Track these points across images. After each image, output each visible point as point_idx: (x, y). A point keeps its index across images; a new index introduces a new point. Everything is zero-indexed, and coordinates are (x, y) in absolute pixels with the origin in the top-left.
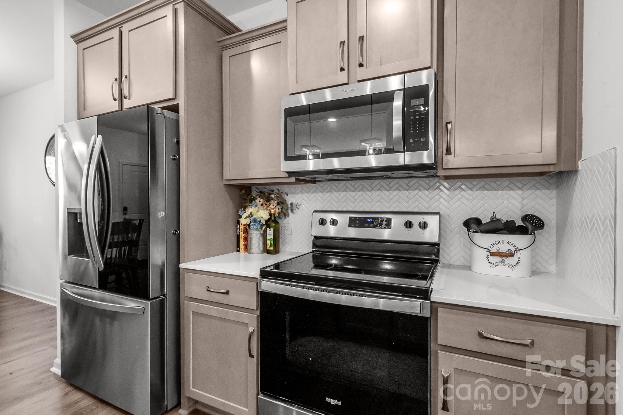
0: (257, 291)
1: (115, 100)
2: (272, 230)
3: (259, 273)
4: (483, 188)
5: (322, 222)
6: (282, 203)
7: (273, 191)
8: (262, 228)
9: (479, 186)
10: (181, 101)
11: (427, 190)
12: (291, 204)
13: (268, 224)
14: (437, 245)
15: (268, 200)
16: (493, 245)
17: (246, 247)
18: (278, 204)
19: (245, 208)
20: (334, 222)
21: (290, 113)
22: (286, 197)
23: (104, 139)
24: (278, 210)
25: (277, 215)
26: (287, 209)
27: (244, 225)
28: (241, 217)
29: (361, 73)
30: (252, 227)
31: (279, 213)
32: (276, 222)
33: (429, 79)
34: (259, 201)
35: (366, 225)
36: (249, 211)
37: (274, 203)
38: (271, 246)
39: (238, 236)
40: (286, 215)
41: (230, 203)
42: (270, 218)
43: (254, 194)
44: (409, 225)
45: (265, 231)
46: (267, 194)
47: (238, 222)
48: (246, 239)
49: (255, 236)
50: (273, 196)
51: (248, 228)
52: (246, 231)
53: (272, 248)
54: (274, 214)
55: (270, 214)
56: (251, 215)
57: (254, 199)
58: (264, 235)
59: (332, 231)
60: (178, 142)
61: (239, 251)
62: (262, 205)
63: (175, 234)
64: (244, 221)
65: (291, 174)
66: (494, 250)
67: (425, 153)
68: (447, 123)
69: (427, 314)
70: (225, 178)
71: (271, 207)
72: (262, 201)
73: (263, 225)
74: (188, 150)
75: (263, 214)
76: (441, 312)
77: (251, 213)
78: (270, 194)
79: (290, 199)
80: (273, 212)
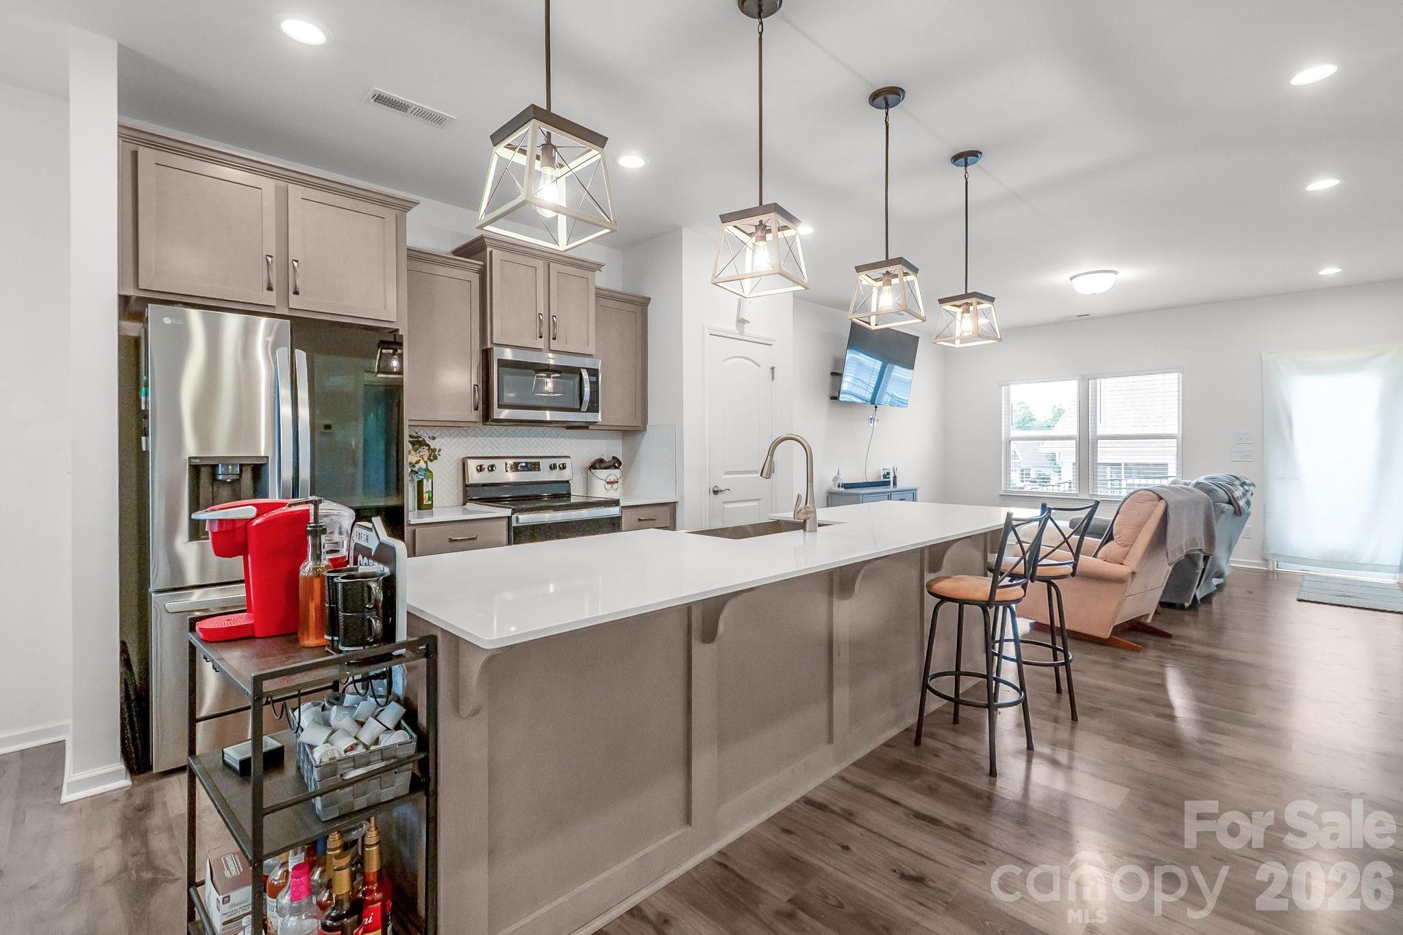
1: (269, 289)
5: (480, 468)
29: (553, 344)
35: (525, 469)
38: (429, 500)
42: (427, 467)
44: (554, 467)
66: (608, 480)
67: (598, 414)
80: (425, 459)
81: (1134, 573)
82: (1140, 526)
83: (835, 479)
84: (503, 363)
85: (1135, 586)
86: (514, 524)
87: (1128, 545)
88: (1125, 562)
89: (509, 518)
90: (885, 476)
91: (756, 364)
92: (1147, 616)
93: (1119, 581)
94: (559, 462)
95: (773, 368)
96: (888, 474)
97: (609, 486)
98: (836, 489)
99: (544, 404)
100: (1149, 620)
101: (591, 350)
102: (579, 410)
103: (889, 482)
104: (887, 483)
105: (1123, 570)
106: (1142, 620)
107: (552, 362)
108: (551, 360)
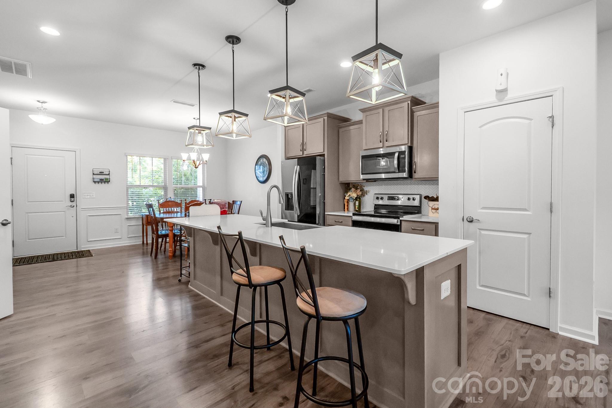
0: (352, 220)
1: (301, 151)
2: (358, 202)
3: (352, 214)
4: (429, 184)
5: (377, 198)
6: (362, 190)
7: (359, 185)
8: (354, 201)
9: (428, 183)
10: (326, 153)
11: (417, 185)
12: (366, 191)
13: (356, 199)
14: (419, 207)
15: (357, 189)
16: (433, 205)
17: (348, 209)
18: (361, 191)
19: (347, 192)
20: (382, 198)
21: (364, 157)
22: (364, 188)
23: (300, 168)
24: (360, 193)
25: (360, 195)
26: (364, 193)
27: (347, 200)
28: (345, 196)
29: (387, 144)
30: (350, 200)
31: (361, 195)
32: (359, 198)
33: (405, 148)
34: (353, 189)
35: (394, 199)
36: (349, 194)
37: (359, 190)
38: (357, 208)
39: (344, 205)
40: (364, 196)
41: (341, 190)
42: (357, 197)
43: (351, 186)
44: (409, 199)
45: (355, 202)
46: (356, 187)
47: (344, 199)
48: (348, 206)
49: (351, 204)
50: (358, 187)
51: (348, 201)
52: (348, 202)
53: (358, 209)
54: (359, 195)
55: (357, 195)
56: (350, 195)
57: (351, 189)
58: (355, 204)
59: (381, 202)
60: (324, 168)
61: (345, 211)
62: (354, 191)
63: (323, 202)
64: (347, 198)
65: (364, 179)
66: (433, 207)
67: (405, 173)
68: (415, 162)
69: (399, 223)
70: (340, 180)
71: (358, 192)
72: (354, 189)
73: (354, 200)
74: (328, 170)
75: (354, 195)
76: (403, 223)
77: (350, 194)
78: (357, 186)
79: (366, 189)
80: (358, 194)
89: (352, 217)
95: (552, 117)
99: (381, 171)
101: (405, 141)
102: (395, 172)
107: (382, 152)
108: (381, 151)
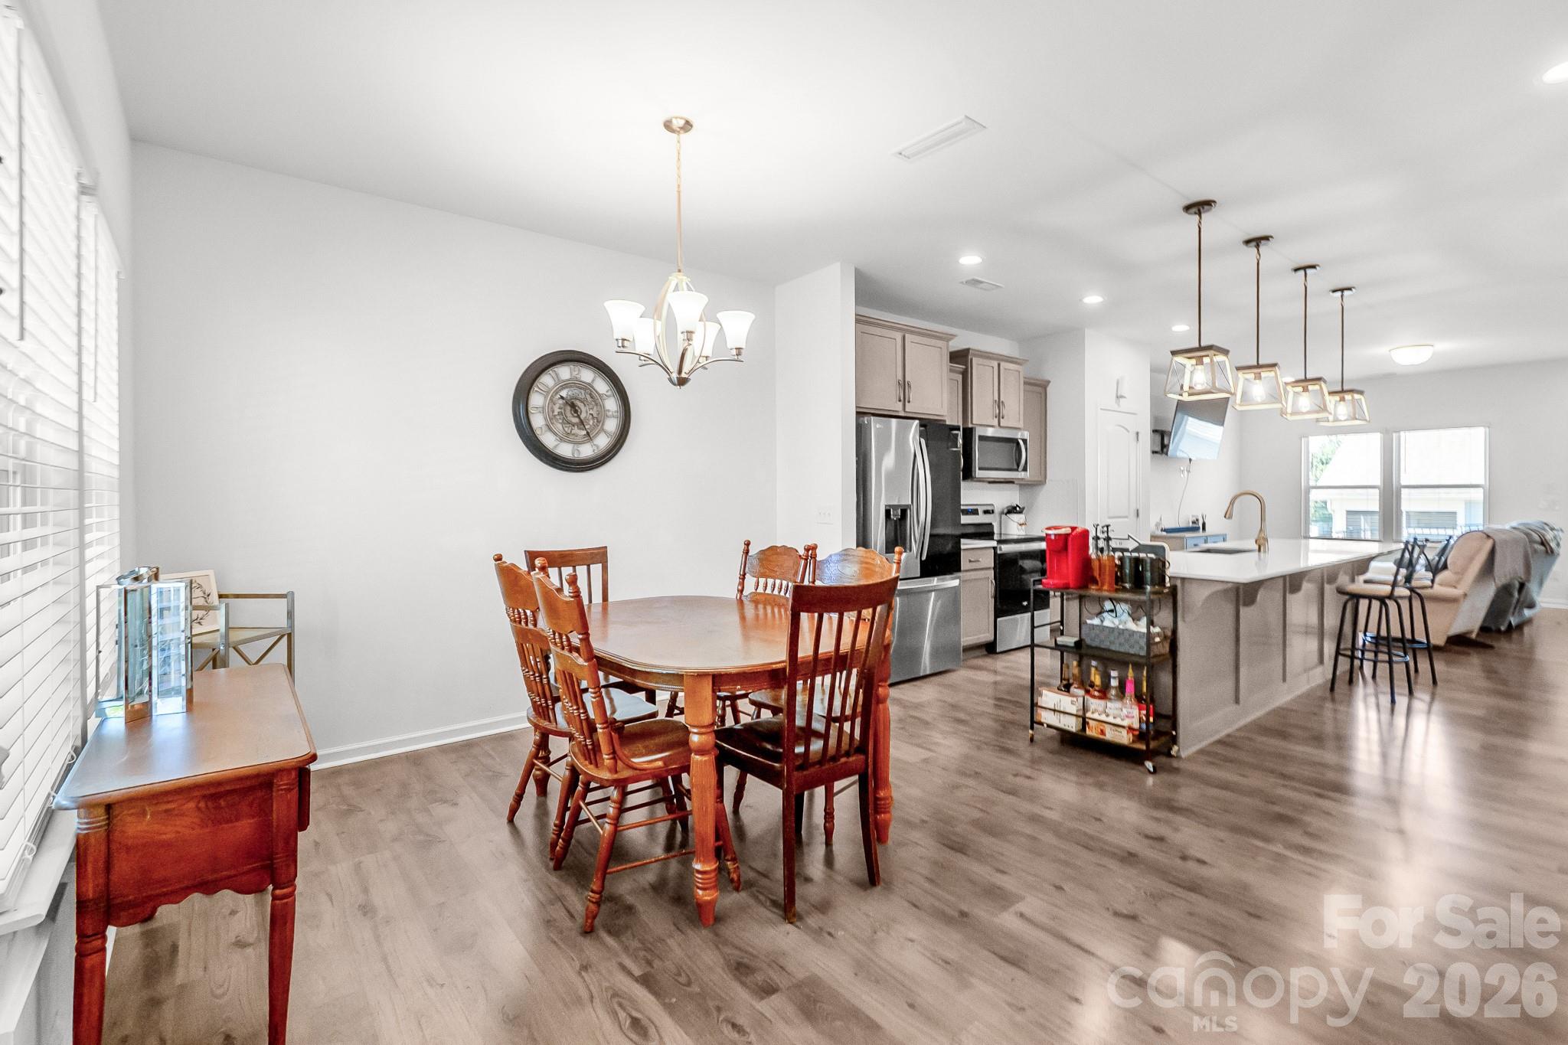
1: (900, 401)
66: (1019, 522)
81: (1465, 595)
82: (1471, 559)
83: (1157, 525)
84: (982, 438)
85: (1465, 606)
86: (999, 552)
87: (1461, 573)
88: (1457, 586)
89: (995, 548)
90: (1193, 522)
91: (1126, 429)
92: (1471, 632)
93: (1453, 600)
94: (989, 508)
95: (1137, 433)
96: (1197, 520)
97: (1020, 527)
98: (1159, 533)
100: (1474, 636)
101: (1021, 425)
102: (1017, 470)
103: (1199, 528)
104: (1197, 529)
105: (1456, 592)
106: (1468, 636)
